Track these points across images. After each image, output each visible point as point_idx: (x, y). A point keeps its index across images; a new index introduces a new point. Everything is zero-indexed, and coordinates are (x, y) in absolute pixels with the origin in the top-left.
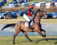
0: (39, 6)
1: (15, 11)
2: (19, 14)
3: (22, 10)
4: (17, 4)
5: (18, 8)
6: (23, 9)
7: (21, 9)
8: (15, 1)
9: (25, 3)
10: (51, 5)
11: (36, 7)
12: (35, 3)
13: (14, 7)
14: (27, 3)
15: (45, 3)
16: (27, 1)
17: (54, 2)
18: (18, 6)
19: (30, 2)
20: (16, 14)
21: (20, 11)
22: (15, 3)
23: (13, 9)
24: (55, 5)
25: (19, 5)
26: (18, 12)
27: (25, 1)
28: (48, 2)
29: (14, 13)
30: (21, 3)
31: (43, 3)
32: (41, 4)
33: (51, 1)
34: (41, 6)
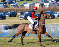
0: (28, 7)
1: (4, 12)
2: (8, 15)
3: (10, 11)
4: (6, 5)
5: (7, 9)
6: (12, 9)
7: (10, 9)
8: (4, 2)
9: (14, 3)
10: (40, 6)
11: (25, 7)
12: (25, 3)
13: (3, 7)
14: (16, 3)
15: (34, 4)
16: (16, 2)
17: (43, 2)
18: (7, 7)
19: (19, 3)
20: (5, 14)
21: (9, 12)
22: (4, 4)
23: (2, 10)
24: (44, 6)
25: (8, 5)
26: (7, 12)
27: (14, 2)
28: (37, 3)
29: (2, 13)
30: (10, 3)
31: (32, 4)
32: (30, 5)
33: (40, 1)
34: (30, 6)
